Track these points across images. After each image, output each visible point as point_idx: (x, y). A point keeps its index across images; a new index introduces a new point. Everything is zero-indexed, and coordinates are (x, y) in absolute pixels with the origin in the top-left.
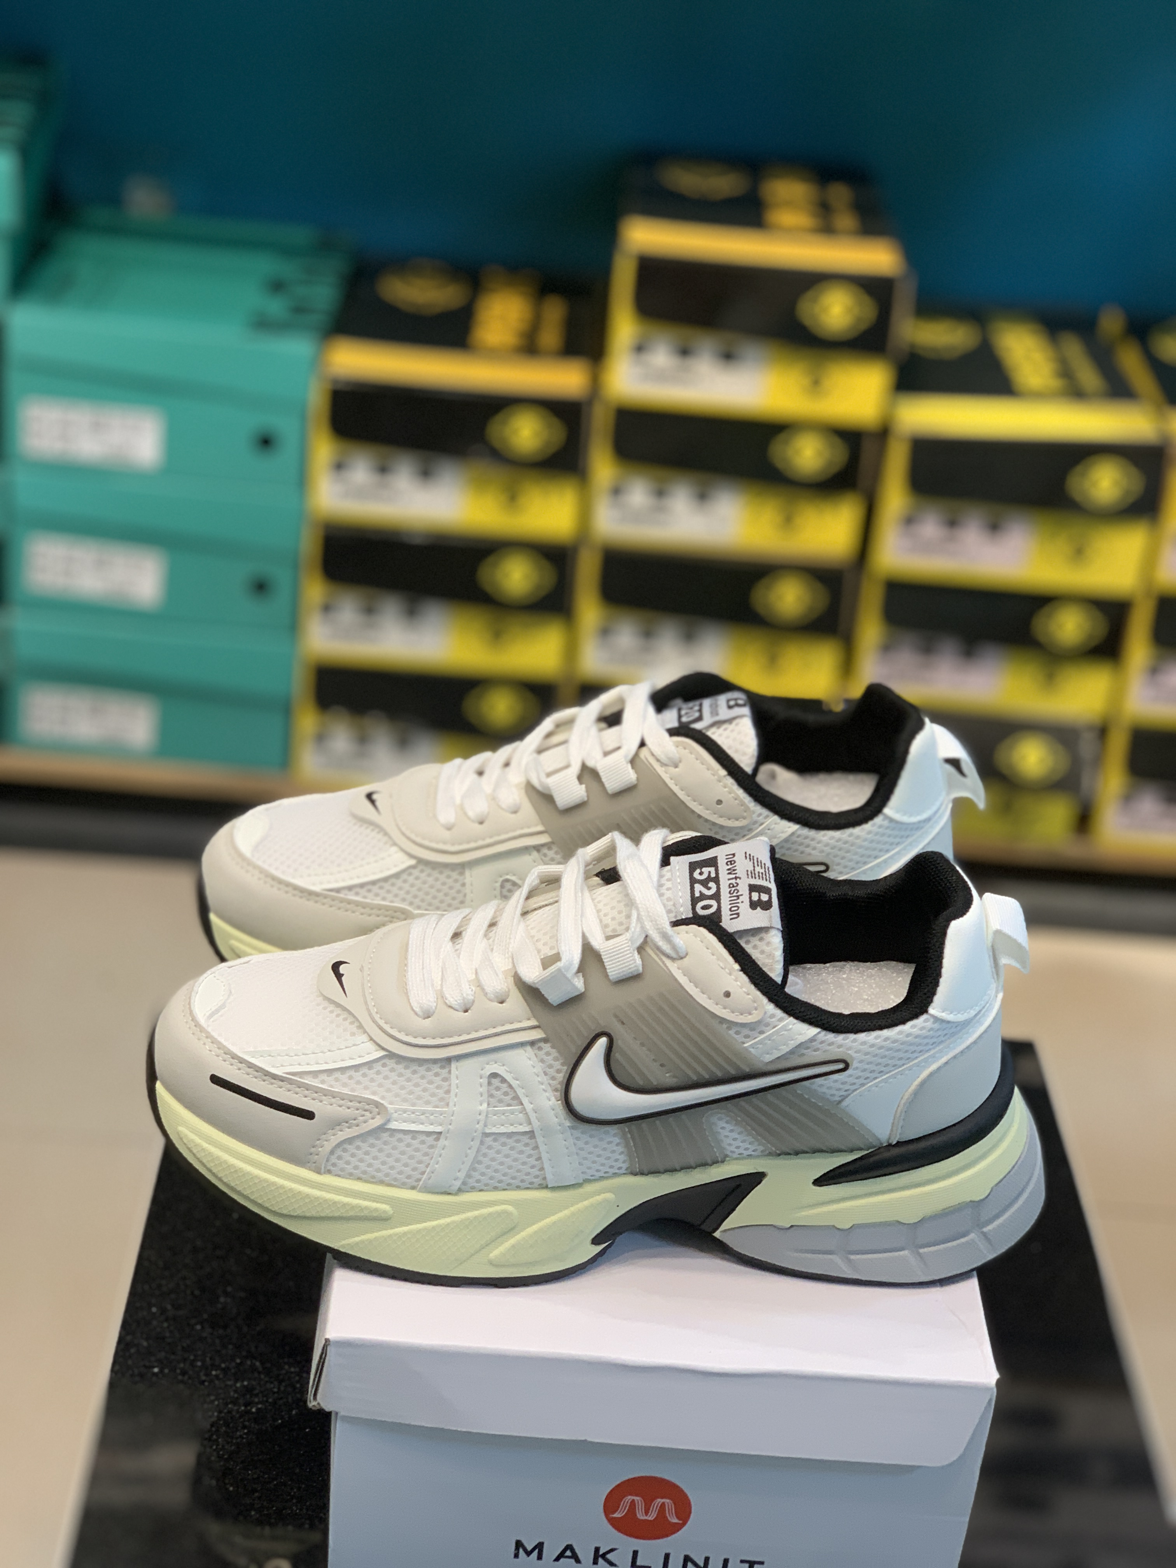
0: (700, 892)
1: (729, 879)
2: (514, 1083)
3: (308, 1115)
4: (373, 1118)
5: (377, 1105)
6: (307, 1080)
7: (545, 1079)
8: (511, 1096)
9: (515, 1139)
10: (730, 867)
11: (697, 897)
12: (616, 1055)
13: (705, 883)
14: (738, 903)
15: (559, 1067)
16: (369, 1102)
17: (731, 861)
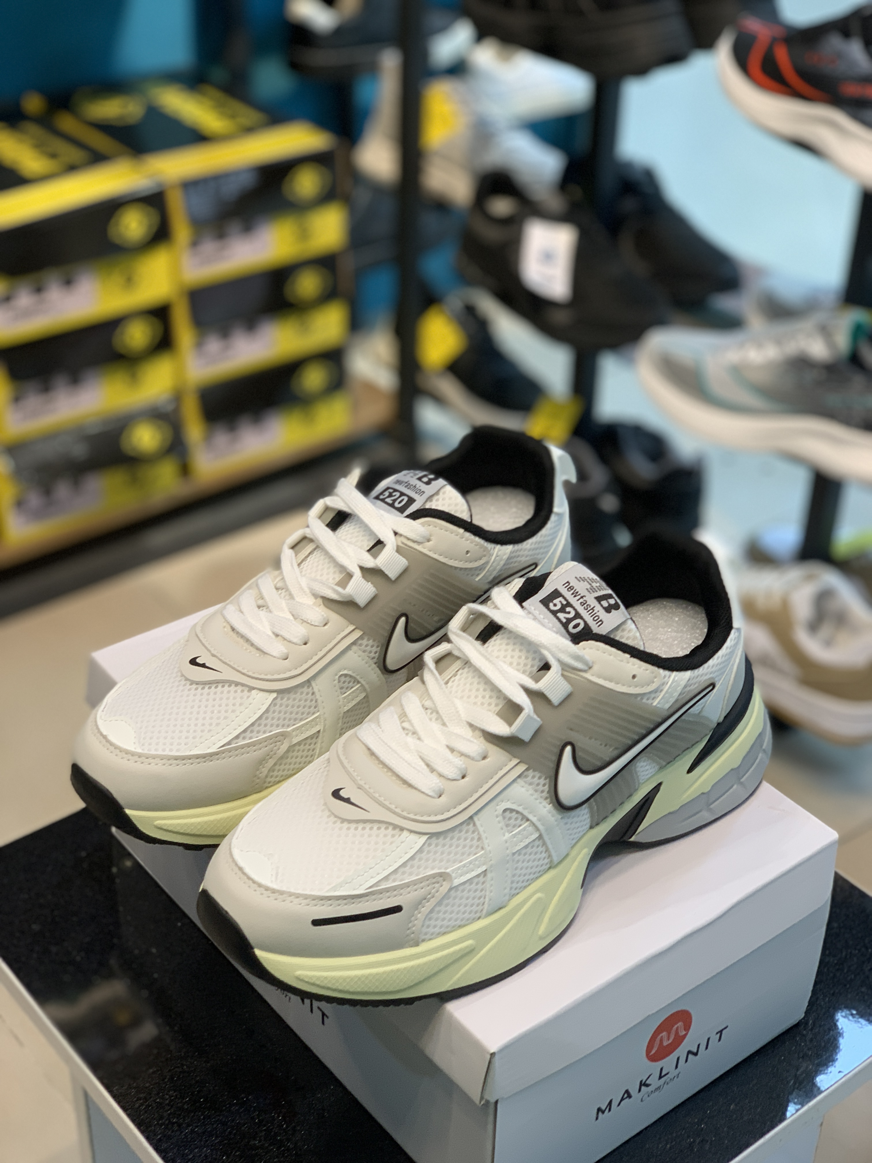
0: (565, 618)
1: (578, 600)
2: (520, 809)
3: (398, 909)
4: (442, 886)
5: (441, 875)
6: (383, 886)
7: (536, 795)
8: (520, 819)
9: (531, 846)
10: (572, 591)
11: (566, 622)
12: (579, 754)
13: (562, 610)
14: (595, 613)
15: (544, 782)
16: (434, 876)
17: (570, 588)
